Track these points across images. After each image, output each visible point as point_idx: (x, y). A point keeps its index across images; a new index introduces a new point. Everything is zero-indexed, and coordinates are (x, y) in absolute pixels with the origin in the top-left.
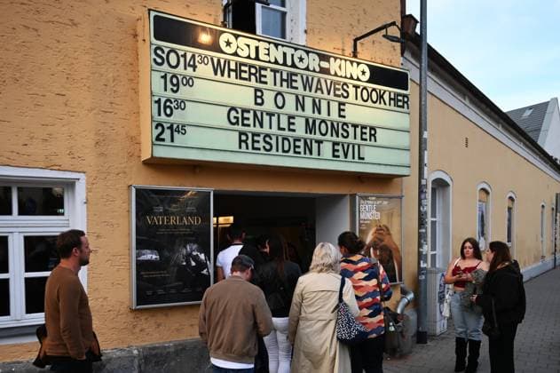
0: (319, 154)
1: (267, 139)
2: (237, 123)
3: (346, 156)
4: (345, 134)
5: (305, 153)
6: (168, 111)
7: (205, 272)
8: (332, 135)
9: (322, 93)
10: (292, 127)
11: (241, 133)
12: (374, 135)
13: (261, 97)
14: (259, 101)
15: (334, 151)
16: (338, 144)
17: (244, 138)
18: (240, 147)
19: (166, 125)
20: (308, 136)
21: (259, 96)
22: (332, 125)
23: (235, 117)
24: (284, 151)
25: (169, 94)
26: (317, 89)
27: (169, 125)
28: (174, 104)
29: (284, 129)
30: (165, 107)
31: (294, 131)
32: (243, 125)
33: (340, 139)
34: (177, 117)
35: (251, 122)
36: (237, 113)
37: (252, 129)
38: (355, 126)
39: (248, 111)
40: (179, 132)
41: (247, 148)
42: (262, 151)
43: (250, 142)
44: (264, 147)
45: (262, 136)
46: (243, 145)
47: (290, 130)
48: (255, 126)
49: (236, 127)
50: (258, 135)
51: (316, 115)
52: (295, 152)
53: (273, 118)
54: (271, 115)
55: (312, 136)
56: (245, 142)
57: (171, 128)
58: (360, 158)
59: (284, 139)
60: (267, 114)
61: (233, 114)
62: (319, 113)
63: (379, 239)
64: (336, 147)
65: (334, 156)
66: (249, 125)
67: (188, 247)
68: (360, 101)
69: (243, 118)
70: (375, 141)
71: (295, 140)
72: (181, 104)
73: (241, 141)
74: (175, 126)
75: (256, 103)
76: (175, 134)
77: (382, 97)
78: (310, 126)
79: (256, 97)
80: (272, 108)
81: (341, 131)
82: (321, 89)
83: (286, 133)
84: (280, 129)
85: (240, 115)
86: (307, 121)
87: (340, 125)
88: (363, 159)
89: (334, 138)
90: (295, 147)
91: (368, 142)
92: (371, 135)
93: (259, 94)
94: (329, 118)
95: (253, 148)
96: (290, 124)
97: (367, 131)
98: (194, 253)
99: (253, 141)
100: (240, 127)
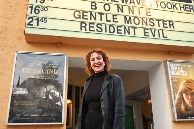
0: (135, 34)
1: (99, 26)
2: (80, 18)
3: (154, 36)
4: (152, 24)
5: (125, 33)
6: (37, 11)
7: (59, 103)
8: (143, 25)
9: (134, 4)
10: (115, 20)
11: (82, 23)
12: (172, 25)
13: (95, 6)
14: (94, 7)
15: (145, 33)
16: (147, 29)
17: (83, 25)
18: (81, 29)
19: (34, 18)
20: (127, 24)
21: (94, 5)
22: (143, 19)
23: (78, 15)
24: (110, 32)
25: (38, 4)
26: (131, 2)
27: (37, 18)
28: (41, 8)
29: (110, 21)
30: (35, 10)
31: (117, 22)
32: (83, 18)
33: (149, 26)
34: (42, 14)
35: (89, 17)
36: (80, 13)
37: (89, 20)
38: (159, 20)
39: (87, 12)
40: (42, 21)
41: (86, 30)
42: (96, 32)
43: (87, 27)
44: (97, 30)
45: (96, 24)
46: (83, 29)
47: (114, 21)
48: (91, 19)
49: (79, 20)
50: (93, 24)
51: (131, 14)
52: (118, 33)
53: (102, 15)
54: (101, 14)
55: (129, 25)
56: (85, 27)
57: (38, 19)
58: (164, 37)
59: (110, 26)
60: (99, 13)
61: (77, 13)
62: (133, 13)
63: (189, 89)
64: (146, 31)
65: (145, 35)
66: (87, 19)
67: (48, 87)
68: (160, 8)
69: (83, 16)
70: (174, 28)
71: (117, 27)
72: (45, 9)
73: (81, 27)
74: (40, 19)
75: (92, 8)
76: (40, 22)
77: (174, 6)
78: (127, 20)
79: (92, 6)
80: (103, 11)
81: (149, 23)
82: (133, 2)
83: (112, 23)
84: (107, 21)
85: (81, 14)
86: (125, 17)
87: (148, 20)
88: (167, 37)
89: (145, 26)
90: (118, 30)
91: (169, 29)
92: (170, 25)
93: (94, 4)
94: (140, 16)
95: (90, 30)
96: (114, 18)
97: (167, 23)
98: (52, 91)
99: (90, 27)
100: (81, 20)
